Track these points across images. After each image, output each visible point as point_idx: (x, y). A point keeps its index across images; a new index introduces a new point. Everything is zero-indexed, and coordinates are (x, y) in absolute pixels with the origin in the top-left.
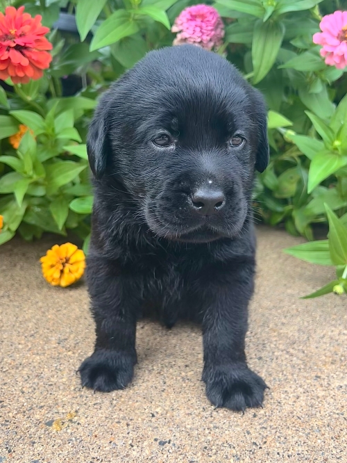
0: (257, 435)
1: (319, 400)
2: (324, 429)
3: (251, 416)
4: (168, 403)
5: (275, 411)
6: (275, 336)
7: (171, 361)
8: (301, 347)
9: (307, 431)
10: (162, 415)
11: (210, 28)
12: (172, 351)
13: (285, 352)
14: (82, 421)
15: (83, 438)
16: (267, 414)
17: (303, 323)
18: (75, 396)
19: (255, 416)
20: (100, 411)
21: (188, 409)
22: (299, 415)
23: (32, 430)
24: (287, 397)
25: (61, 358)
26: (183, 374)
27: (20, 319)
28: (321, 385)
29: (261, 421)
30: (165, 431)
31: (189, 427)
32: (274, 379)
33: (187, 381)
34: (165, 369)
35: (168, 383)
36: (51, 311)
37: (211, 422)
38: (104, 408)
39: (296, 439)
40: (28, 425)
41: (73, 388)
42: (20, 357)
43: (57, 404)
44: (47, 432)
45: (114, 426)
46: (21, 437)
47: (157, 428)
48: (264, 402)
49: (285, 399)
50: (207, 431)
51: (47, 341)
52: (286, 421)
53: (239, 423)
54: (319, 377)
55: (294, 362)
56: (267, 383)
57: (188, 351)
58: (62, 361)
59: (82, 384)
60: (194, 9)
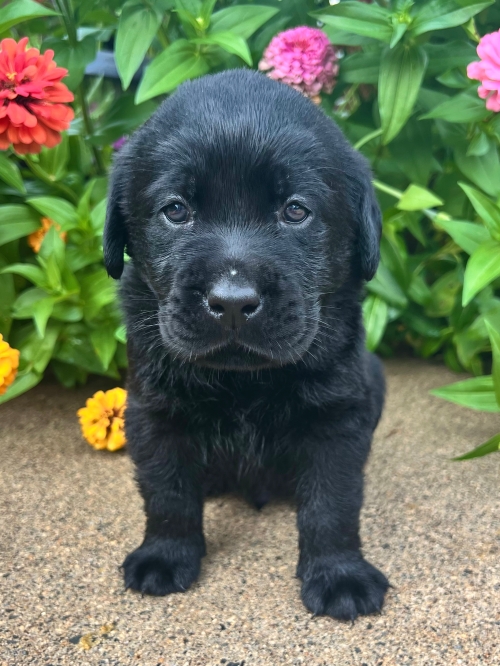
0: (370, 653)
1: (466, 604)
2: (468, 644)
3: (363, 627)
4: (246, 610)
5: (400, 620)
6: (411, 515)
7: (257, 551)
8: (448, 530)
9: (443, 648)
10: (235, 626)
11: (315, 62)
12: (260, 537)
13: (423, 537)
14: (122, 636)
15: (120, 659)
16: (388, 624)
17: (455, 495)
18: (115, 602)
19: (370, 627)
20: (148, 623)
21: (274, 618)
22: (435, 625)
23: (50, 649)
24: (420, 601)
25: (100, 550)
26: (273, 569)
27: (48, 497)
28: (472, 584)
29: (378, 634)
30: (237, 649)
31: (272, 643)
32: (404, 575)
33: (276, 579)
34: (247, 563)
35: (249, 582)
36: (93, 485)
37: (305, 636)
38: (154, 618)
39: (426, 658)
40: (45, 642)
41: (112, 591)
42: (42, 549)
43: (88, 613)
44: (70, 652)
45: (165, 643)
46: (33, 658)
47: (227, 644)
48: (385, 608)
49: (416, 603)
50: (298, 649)
51: (83, 526)
52: (414, 634)
53: (346, 637)
54: (470, 572)
55: (434, 551)
56: (392, 581)
57: (284, 538)
58: (101, 554)
59: (125, 585)
60: (290, 34)
